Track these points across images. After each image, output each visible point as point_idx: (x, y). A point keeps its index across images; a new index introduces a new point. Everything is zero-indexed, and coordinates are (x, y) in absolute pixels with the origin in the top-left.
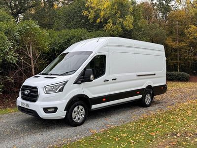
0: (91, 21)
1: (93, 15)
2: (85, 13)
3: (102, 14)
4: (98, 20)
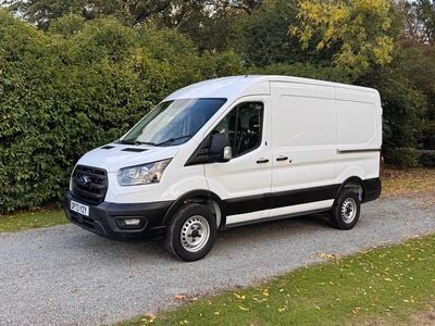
0: (305, 45)
1: (310, 35)
2: (294, 30)
3: (329, 32)
4: (321, 45)
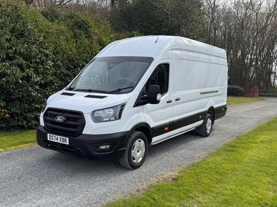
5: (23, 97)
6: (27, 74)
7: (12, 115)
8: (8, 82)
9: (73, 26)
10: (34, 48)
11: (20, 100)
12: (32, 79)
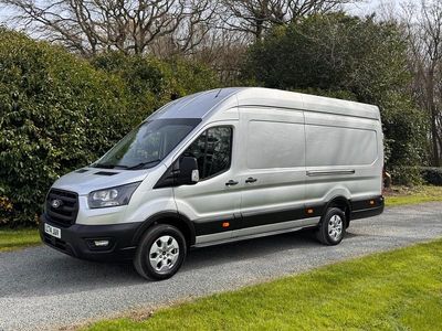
5: (35, 178)
6: (42, 147)
7: (18, 206)
8: (8, 157)
9: (134, 76)
10: (55, 109)
11: (32, 184)
12: (49, 154)
